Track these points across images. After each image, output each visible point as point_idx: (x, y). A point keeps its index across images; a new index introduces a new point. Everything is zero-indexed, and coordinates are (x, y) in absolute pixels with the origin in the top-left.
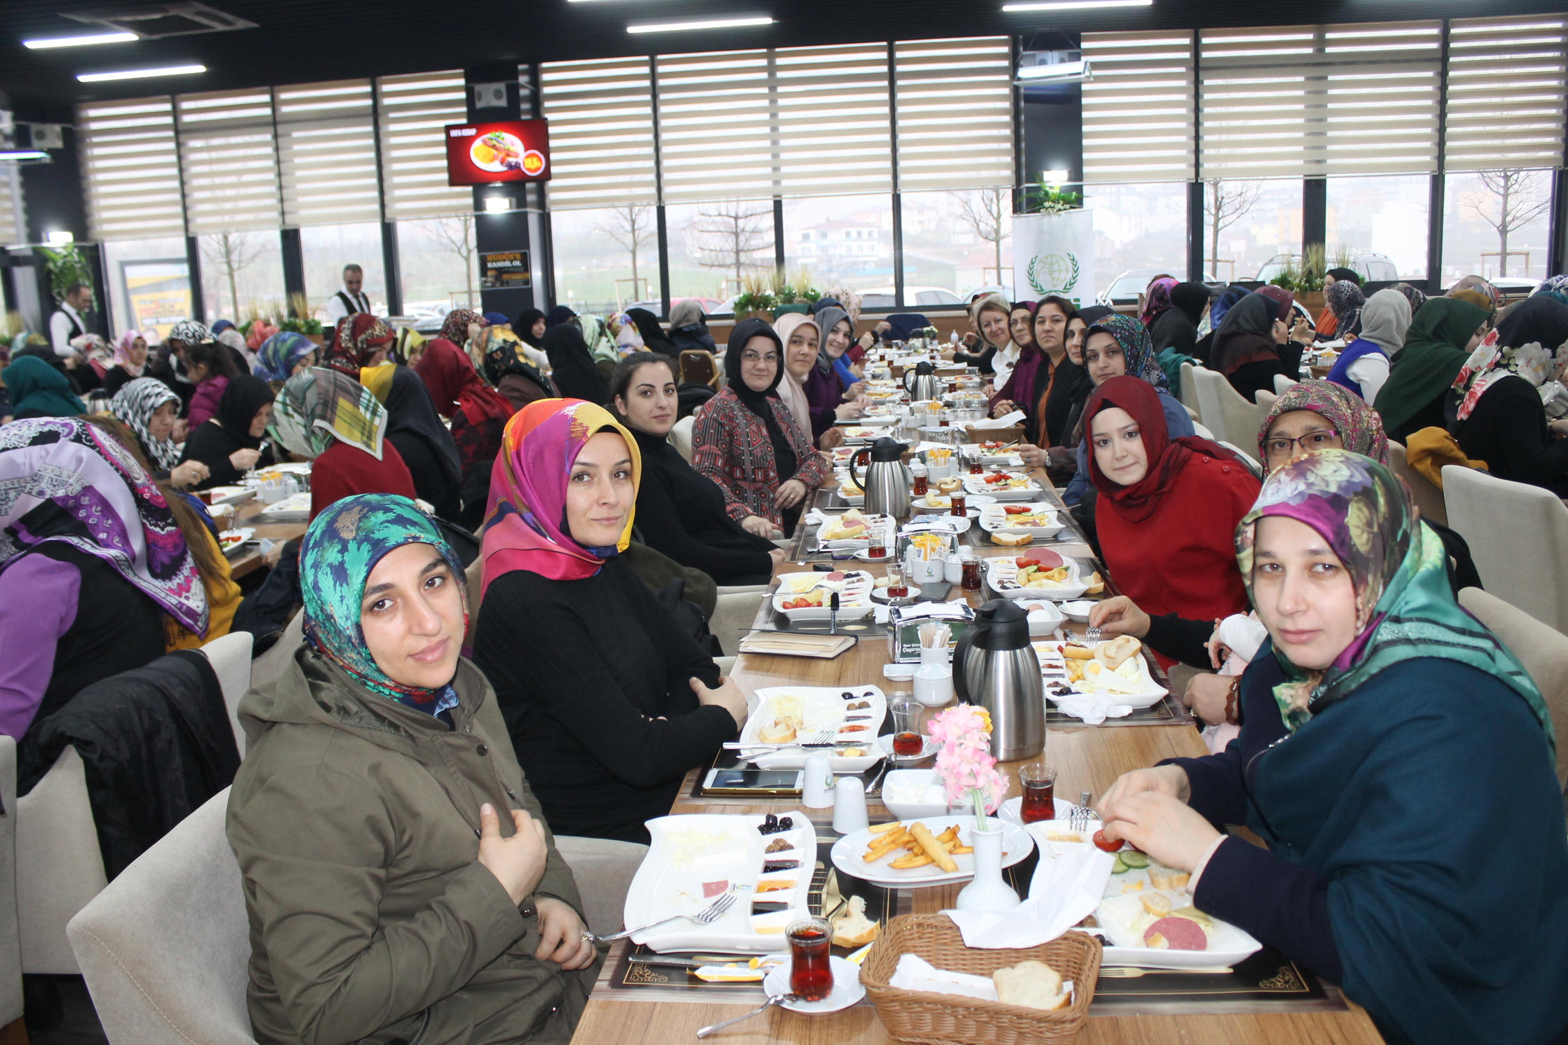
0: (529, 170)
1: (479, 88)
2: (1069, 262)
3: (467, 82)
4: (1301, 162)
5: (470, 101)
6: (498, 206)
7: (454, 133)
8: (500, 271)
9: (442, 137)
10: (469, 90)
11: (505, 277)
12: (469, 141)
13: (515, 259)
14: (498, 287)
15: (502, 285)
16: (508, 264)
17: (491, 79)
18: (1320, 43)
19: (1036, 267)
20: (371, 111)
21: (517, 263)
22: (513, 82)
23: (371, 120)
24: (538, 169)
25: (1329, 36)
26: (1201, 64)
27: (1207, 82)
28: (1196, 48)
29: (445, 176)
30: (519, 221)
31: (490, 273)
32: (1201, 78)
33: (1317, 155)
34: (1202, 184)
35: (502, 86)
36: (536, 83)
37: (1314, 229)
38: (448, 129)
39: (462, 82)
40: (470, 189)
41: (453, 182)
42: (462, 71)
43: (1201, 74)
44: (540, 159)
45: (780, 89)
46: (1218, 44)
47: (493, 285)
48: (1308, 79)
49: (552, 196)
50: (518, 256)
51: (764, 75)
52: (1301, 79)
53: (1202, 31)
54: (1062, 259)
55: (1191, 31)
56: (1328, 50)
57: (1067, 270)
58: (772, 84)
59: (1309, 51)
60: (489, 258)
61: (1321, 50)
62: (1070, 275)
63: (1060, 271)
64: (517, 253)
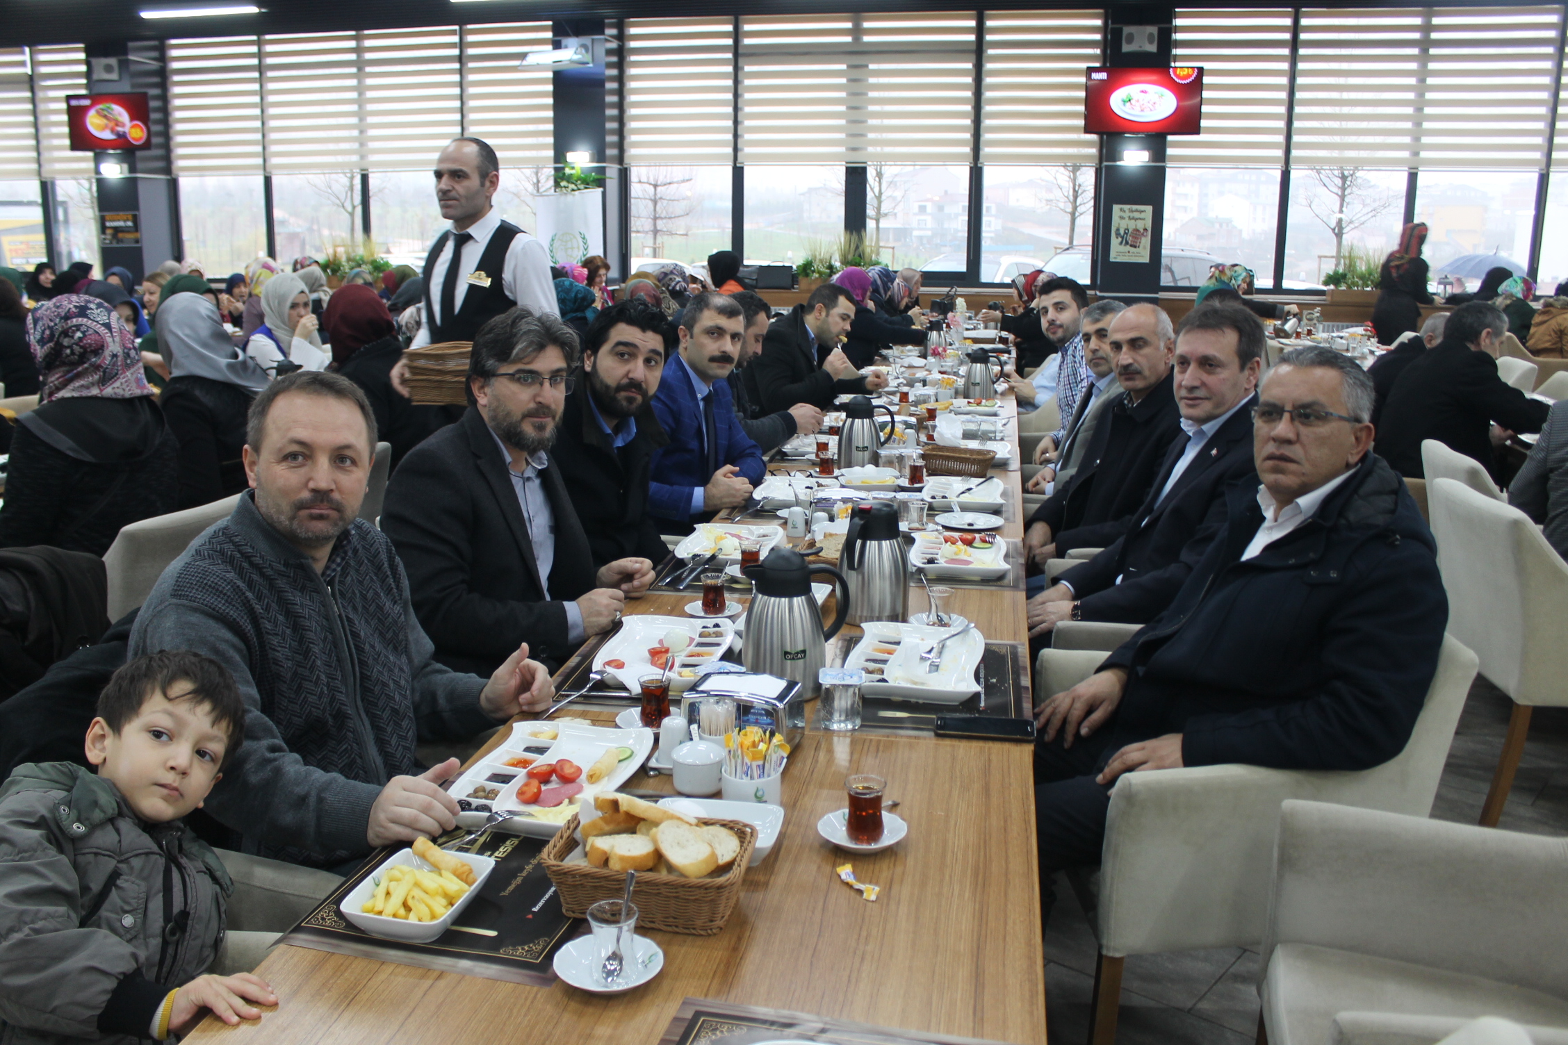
0: (134, 139)
1: (94, 61)
2: (580, 240)
3: (88, 55)
4: (842, 149)
5: (88, 75)
6: (113, 171)
7: (74, 103)
8: (117, 230)
9: (64, 106)
10: (88, 63)
11: (120, 235)
12: (85, 109)
13: (128, 220)
14: (115, 245)
15: (118, 242)
16: (121, 224)
17: (106, 54)
18: (857, 32)
19: (556, 244)
20: (27, 79)
21: (130, 224)
22: (123, 58)
23: (27, 86)
24: (141, 139)
25: (866, 25)
26: (741, 51)
27: (747, 68)
28: (737, 35)
29: (67, 142)
30: (131, 184)
31: (109, 231)
32: (740, 64)
33: (856, 142)
34: (742, 168)
35: (113, 61)
36: (163, 59)
37: (855, 217)
38: (69, 98)
39: (82, 56)
40: (90, 154)
41: (74, 147)
42: (82, 46)
43: (741, 60)
44: (142, 130)
45: (368, 69)
46: (759, 31)
47: (111, 243)
48: (849, 67)
49: (180, 163)
50: (130, 217)
51: (353, 57)
52: (844, 67)
53: (742, 17)
54: (575, 237)
55: (731, 18)
56: (866, 39)
57: (578, 248)
58: (360, 64)
59: (849, 39)
60: (107, 218)
61: (857, 39)
62: (581, 253)
63: (572, 248)
64: (130, 214)
